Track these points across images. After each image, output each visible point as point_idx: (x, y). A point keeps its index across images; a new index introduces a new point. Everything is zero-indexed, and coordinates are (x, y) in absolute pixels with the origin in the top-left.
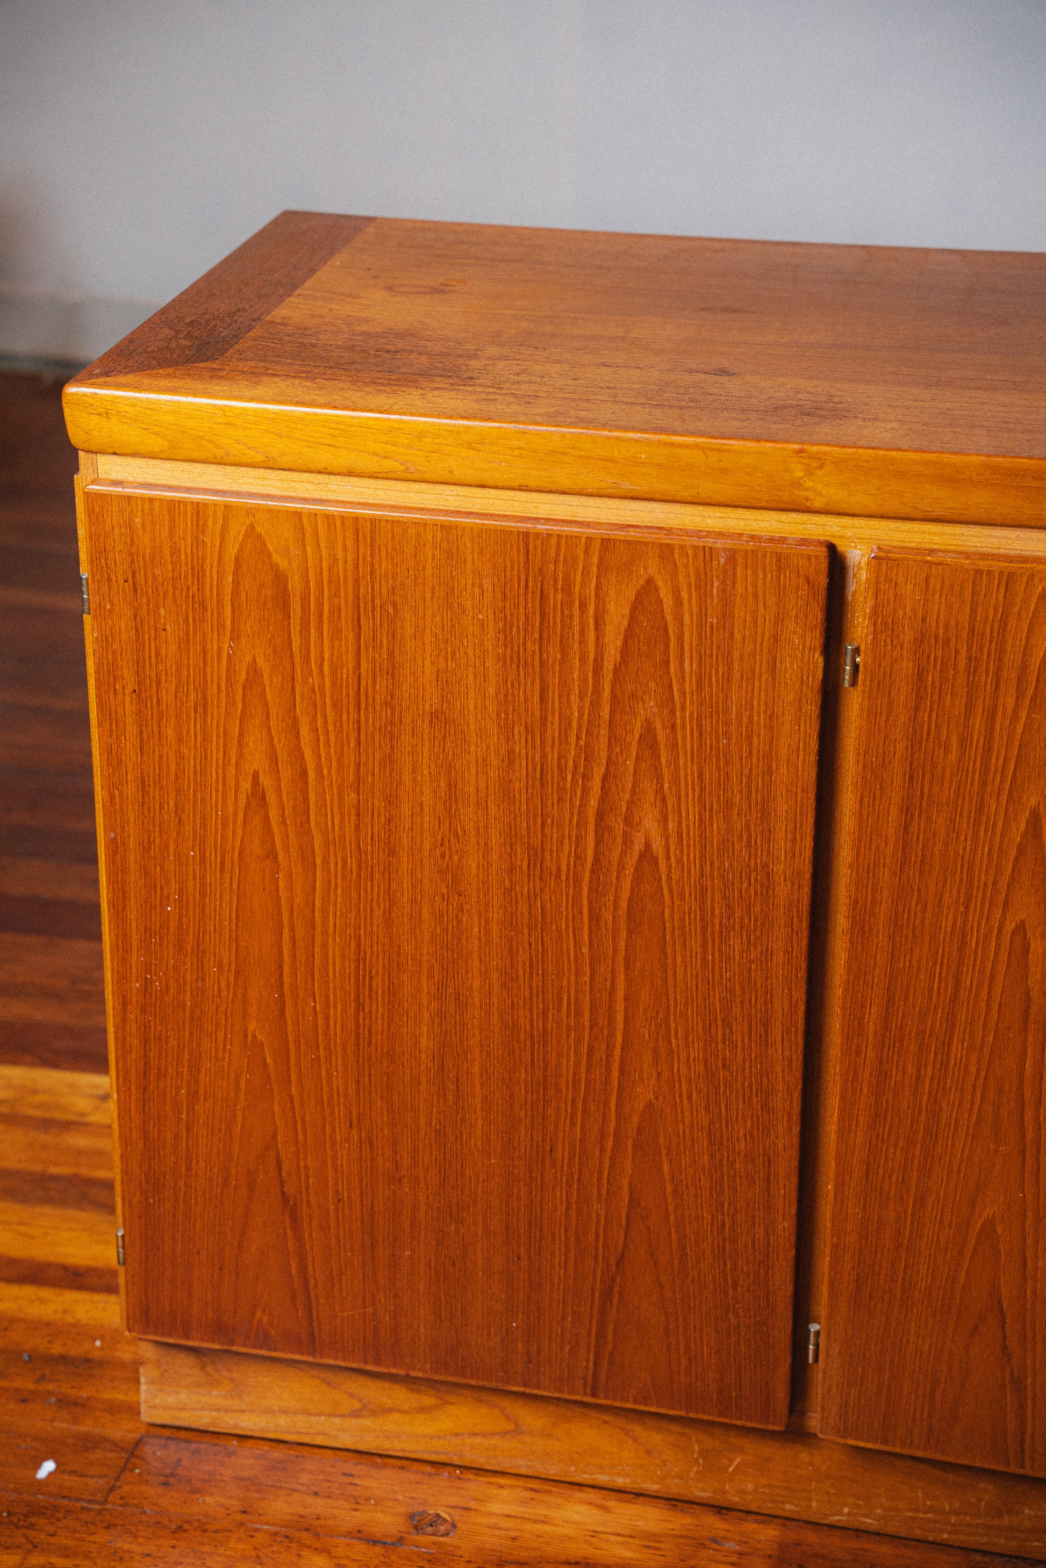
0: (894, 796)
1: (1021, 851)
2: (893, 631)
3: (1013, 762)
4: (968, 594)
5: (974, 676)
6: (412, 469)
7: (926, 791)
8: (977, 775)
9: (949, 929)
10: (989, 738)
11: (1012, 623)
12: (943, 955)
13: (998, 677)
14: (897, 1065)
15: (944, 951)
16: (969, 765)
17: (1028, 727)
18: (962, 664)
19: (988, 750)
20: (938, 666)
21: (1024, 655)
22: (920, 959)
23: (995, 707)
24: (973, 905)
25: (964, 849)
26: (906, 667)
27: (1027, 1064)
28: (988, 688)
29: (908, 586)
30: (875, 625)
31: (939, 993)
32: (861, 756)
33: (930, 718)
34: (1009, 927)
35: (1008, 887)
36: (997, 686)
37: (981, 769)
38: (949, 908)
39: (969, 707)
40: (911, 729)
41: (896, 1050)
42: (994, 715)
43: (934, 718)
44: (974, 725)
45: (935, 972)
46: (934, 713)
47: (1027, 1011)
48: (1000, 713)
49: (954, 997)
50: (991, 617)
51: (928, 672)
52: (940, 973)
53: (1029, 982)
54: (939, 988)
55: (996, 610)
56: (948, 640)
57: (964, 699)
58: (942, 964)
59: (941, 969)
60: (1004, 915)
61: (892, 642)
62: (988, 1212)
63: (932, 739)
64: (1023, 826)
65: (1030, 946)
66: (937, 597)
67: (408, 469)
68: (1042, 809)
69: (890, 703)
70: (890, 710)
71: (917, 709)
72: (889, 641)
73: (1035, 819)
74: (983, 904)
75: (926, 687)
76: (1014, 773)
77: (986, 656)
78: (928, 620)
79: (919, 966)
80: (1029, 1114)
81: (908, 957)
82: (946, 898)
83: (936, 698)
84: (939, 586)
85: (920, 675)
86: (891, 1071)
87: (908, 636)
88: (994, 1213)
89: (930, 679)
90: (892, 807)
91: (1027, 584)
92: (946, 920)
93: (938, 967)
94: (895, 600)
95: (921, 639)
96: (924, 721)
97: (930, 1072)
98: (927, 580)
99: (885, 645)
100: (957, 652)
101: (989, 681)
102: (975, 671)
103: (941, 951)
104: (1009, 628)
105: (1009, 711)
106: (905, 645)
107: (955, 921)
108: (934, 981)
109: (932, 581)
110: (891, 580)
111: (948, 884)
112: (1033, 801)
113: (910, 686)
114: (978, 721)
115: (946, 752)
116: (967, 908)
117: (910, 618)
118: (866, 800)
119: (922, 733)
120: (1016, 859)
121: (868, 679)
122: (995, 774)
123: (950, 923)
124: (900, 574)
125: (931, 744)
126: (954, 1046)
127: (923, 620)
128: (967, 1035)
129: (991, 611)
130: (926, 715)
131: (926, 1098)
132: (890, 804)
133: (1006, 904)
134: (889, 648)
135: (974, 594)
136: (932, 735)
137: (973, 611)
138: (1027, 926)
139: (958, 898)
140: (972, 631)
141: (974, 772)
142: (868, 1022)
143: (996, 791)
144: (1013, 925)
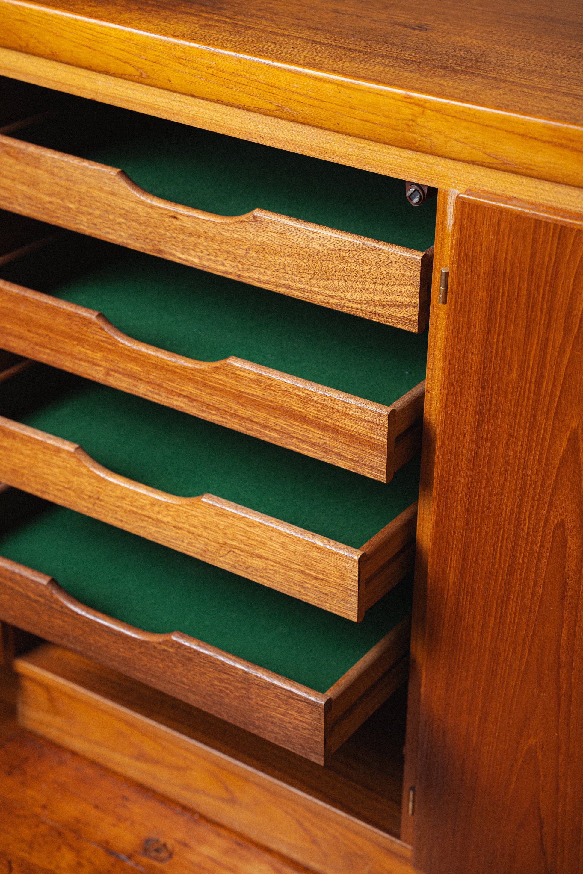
0: (470, 399)
1: (563, 462)
2: (472, 263)
3: (559, 389)
4: (529, 239)
5: (532, 312)
6: (145, 75)
7: (494, 399)
8: (532, 394)
9: (508, 514)
10: (542, 365)
11: (562, 269)
12: (503, 534)
13: (550, 315)
14: (469, 611)
15: (504, 531)
16: (526, 385)
17: (571, 362)
18: (524, 300)
19: (541, 376)
20: (505, 297)
21: (571, 299)
22: (487, 532)
23: (547, 339)
24: (526, 498)
25: (521, 452)
26: (482, 294)
27: (563, 635)
28: (542, 323)
29: (484, 226)
30: (459, 255)
31: (500, 563)
32: (447, 363)
33: (498, 340)
34: (553, 523)
35: (553, 490)
36: (549, 322)
37: (535, 389)
38: (508, 497)
39: (528, 335)
40: (484, 348)
41: (468, 599)
42: (546, 346)
43: (501, 340)
44: (531, 351)
45: (497, 546)
46: (501, 336)
47: (564, 591)
48: (551, 346)
49: (511, 569)
50: (546, 263)
51: (497, 301)
52: (501, 546)
53: (566, 570)
54: (500, 560)
55: (550, 258)
56: (513, 276)
57: (524, 330)
58: (503, 539)
59: (502, 543)
60: (549, 511)
61: (472, 272)
62: (532, 741)
63: (499, 358)
64: (565, 442)
65: (567, 540)
66: (506, 238)
67: (141, 74)
68: (580, 431)
69: (469, 321)
70: (469, 329)
71: (488, 331)
72: (469, 270)
73: (574, 439)
74: (533, 500)
75: (495, 314)
76: (560, 398)
77: (541, 295)
78: (499, 258)
79: (486, 539)
80: (564, 673)
81: (478, 529)
82: (507, 488)
83: (503, 324)
84: (507, 231)
85: (492, 302)
86: (465, 614)
87: (483, 269)
88: (536, 743)
89: (499, 307)
90: (469, 407)
91: (575, 237)
92: (506, 506)
93: (500, 542)
94: (474, 237)
95: (494, 272)
96: (493, 342)
97: (492, 622)
98: (499, 223)
99: (467, 274)
100: (520, 289)
101: (543, 318)
102: (533, 307)
103: (502, 530)
104: (559, 275)
105: (557, 345)
106: (481, 275)
107: (512, 509)
108: (496, 552)
109: (503, 224)
110: (472, 219)
111: (508, 478)
112: (574, 424)
113: (484, 311)
114: (534, 350)
115: (510, 370)
116: (522, 499)
117: (485, 253)
118: (450, 399)
119: (492, 353)
120: (559, 470)
121: (454, 300)
122: (545, 396)
123: (509, 509)
124: (479, 215)
125: (498, 362)
126: (510, 607)
127: (495, 257)
128: (519, 600)
129: (547, 259)
130: (496, 337)
131: (489, 640)
132: (467, 405)
133: (550, 502)
134: (469, 276)
135: (534, 241)
136: (499, 354)
137: (533, 256)
138: (566, 525)
139: (515, 491)
140: (531, 274)
141: (530, 391)
142: (450, 573)
143: (545, 409)
144: (556, 522)
